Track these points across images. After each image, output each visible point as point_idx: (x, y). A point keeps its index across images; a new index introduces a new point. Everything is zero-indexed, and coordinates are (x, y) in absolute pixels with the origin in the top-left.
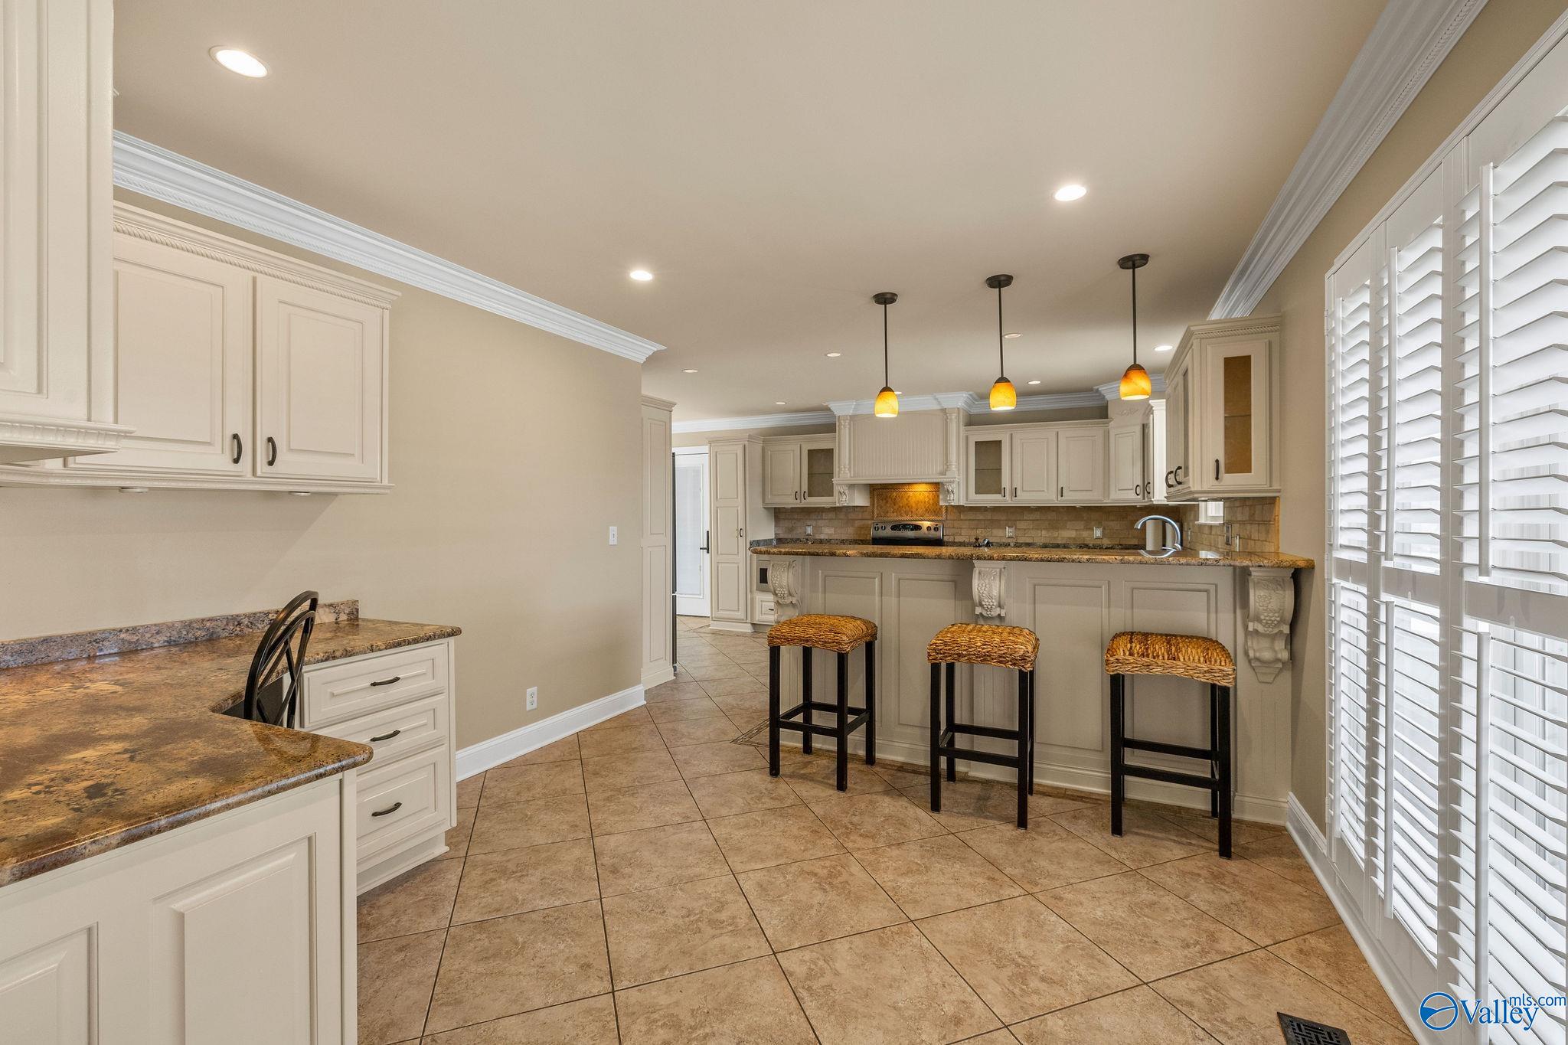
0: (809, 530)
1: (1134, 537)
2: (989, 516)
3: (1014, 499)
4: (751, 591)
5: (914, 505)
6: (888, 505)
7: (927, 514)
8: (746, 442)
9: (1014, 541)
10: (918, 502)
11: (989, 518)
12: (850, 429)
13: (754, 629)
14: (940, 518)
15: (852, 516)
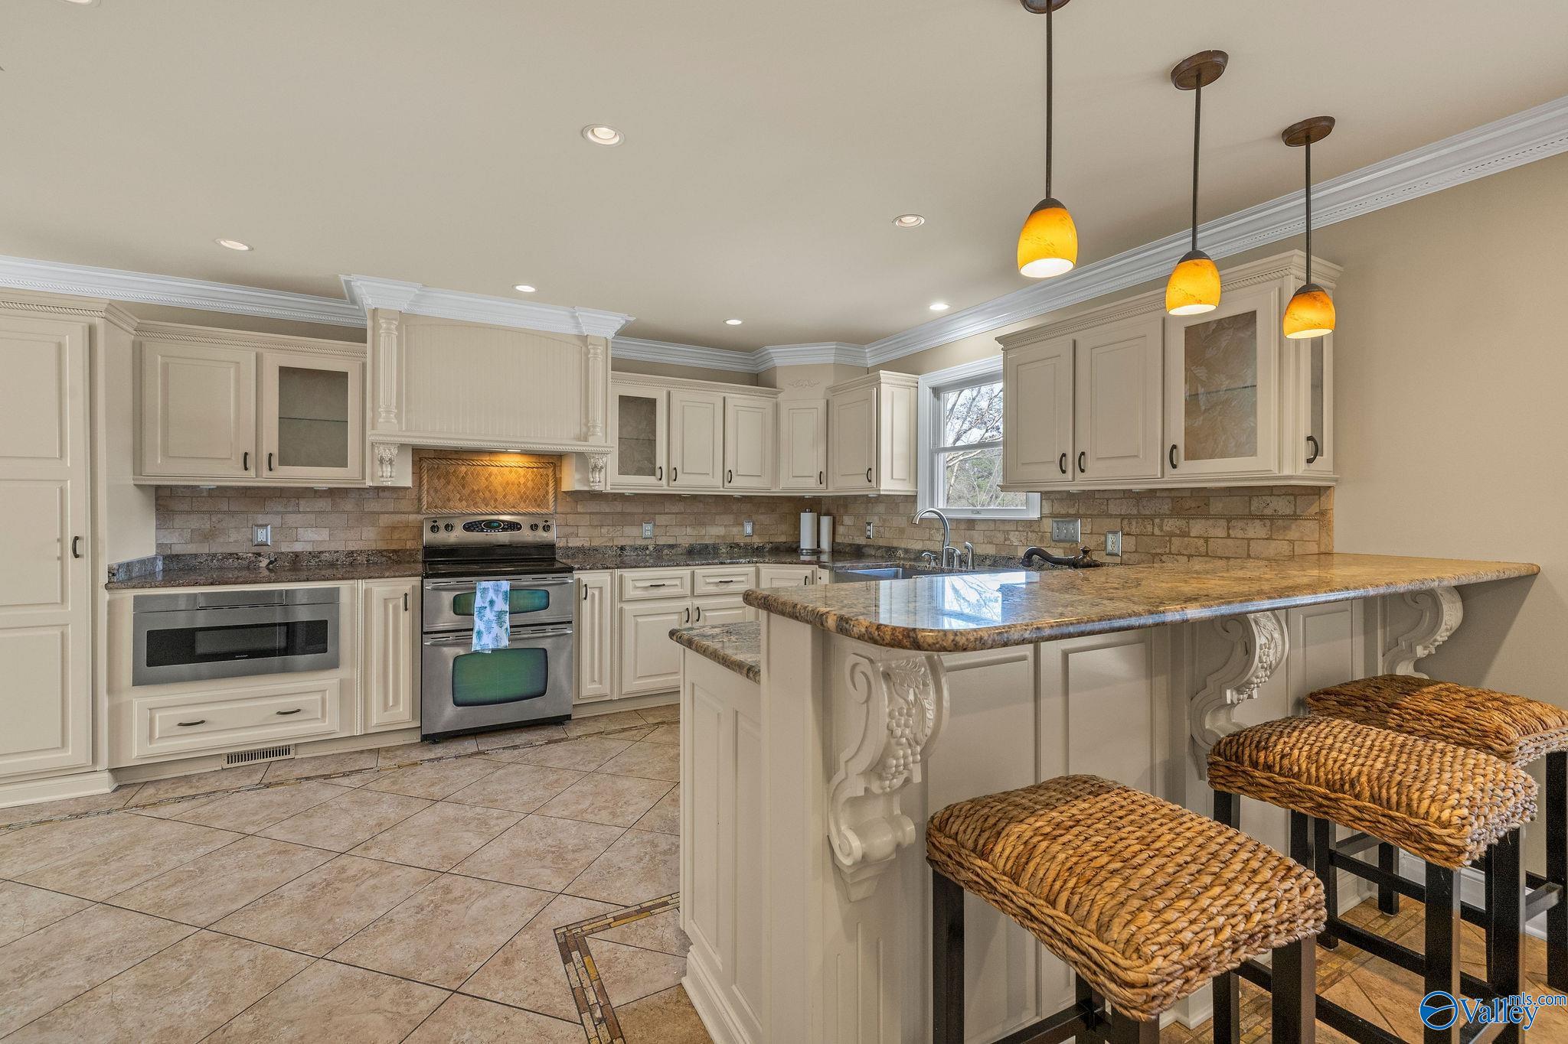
0: (263, 535)
1: (783, 534)
2: (618, 507)
3: (673, 483)
4: (110, 691)
5: (500, 489)
6: (450, 487)
7: (522, 504)
8: (98, 322)
9: (653, 542)
10: (508, 483)
11: (619, 510)
12: (399, 338)
13: (116, 779)
14: (545, 511)
15: (373, 506)
